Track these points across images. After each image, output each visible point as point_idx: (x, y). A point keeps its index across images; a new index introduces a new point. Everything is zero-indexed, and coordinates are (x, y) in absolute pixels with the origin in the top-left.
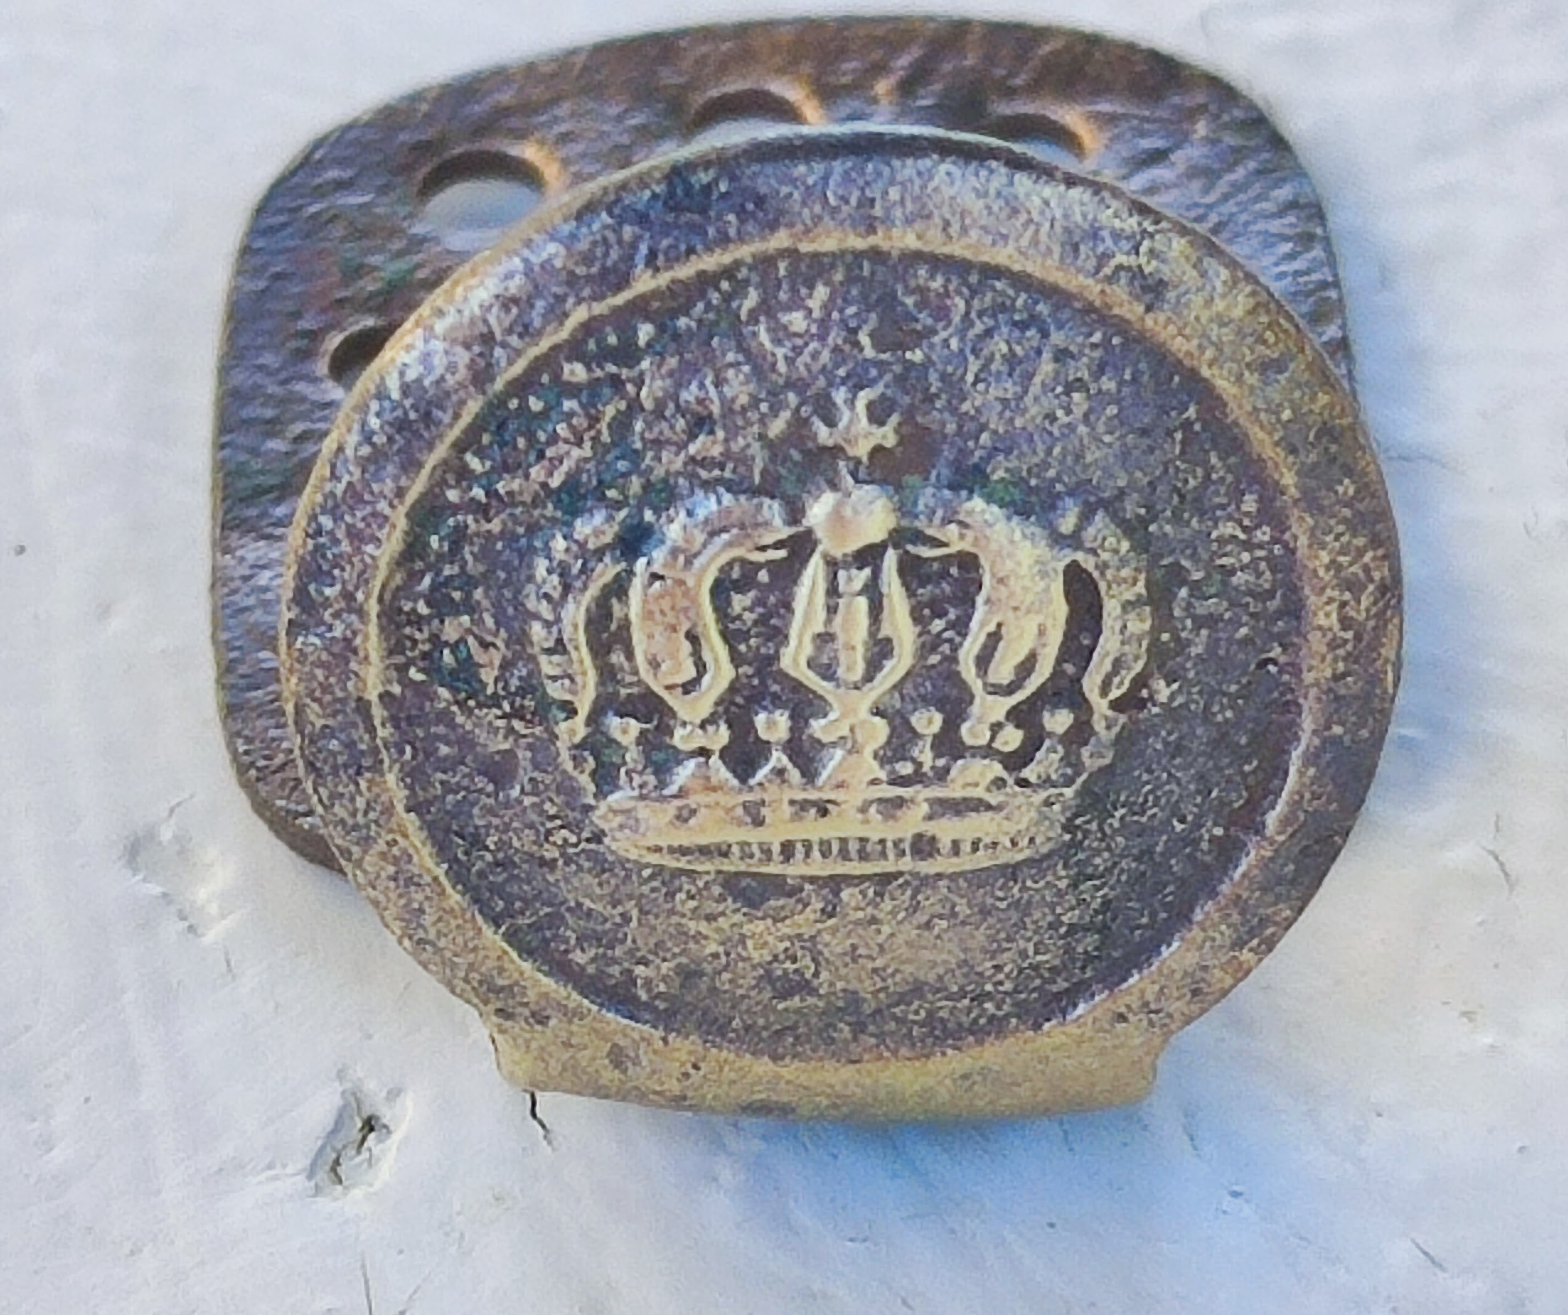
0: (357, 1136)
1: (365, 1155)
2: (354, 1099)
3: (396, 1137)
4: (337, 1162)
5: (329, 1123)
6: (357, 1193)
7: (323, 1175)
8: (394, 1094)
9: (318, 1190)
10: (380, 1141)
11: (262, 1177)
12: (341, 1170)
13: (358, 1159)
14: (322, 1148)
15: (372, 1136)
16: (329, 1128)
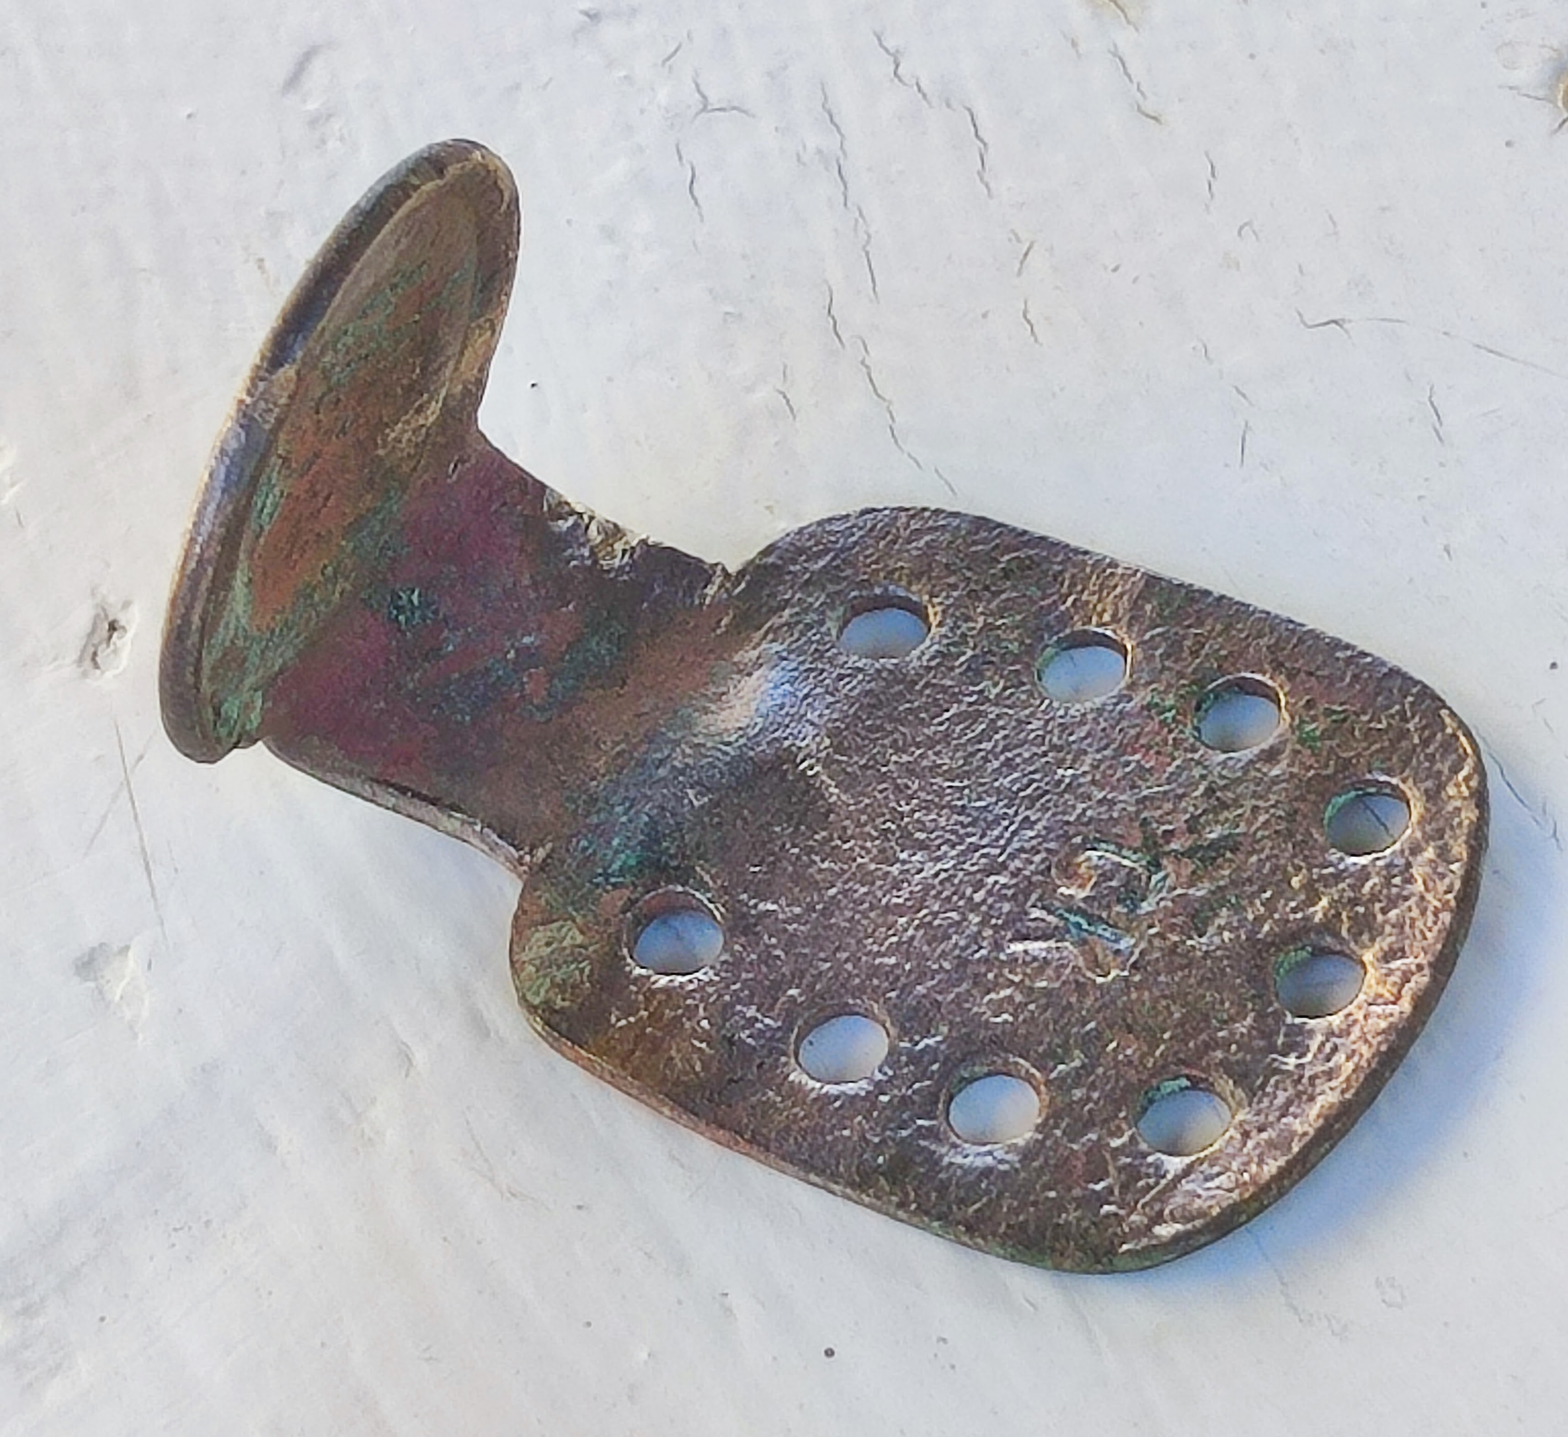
0: (105, 634)
1: (112, 647)
2: (103, 609)
3: (130, 635)
4: (95, 654)
5: (88, 629)
6: (109, 675)
7: (88, 663)
8: (126, 605)
9: (85, 675)
10: (120, 638)
11: (52, 667)
12: (98, 659)
13: (109, 650)
14: (85, 646)
15: (115, 635)
16: (89, 630)
